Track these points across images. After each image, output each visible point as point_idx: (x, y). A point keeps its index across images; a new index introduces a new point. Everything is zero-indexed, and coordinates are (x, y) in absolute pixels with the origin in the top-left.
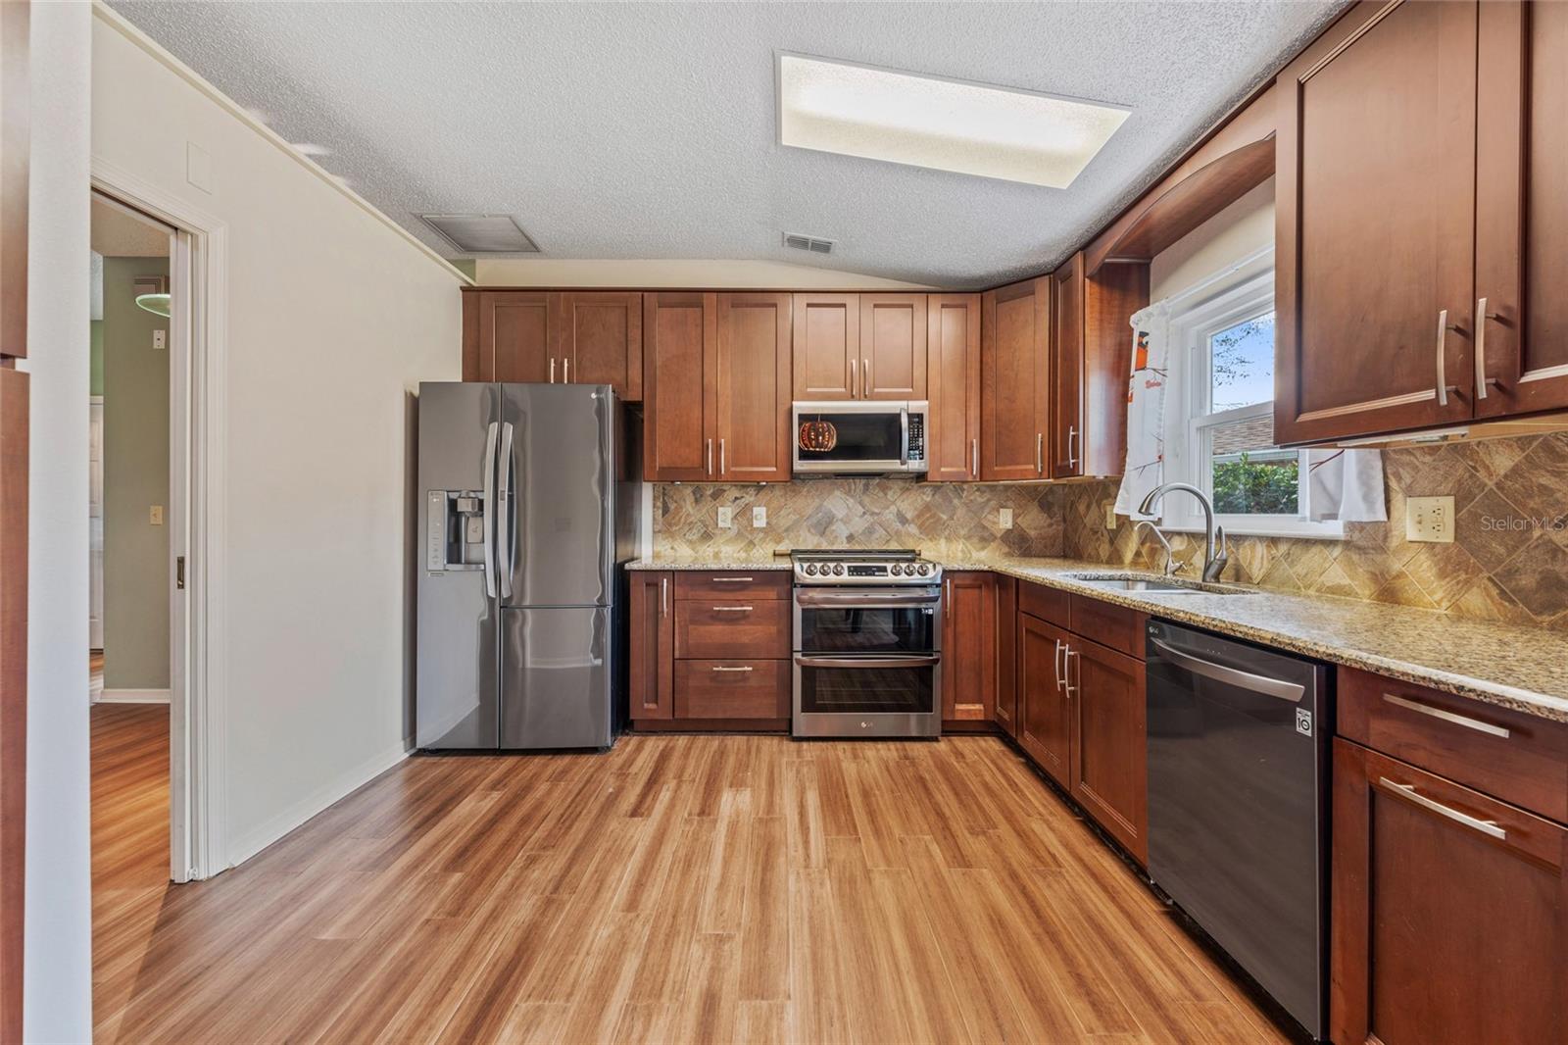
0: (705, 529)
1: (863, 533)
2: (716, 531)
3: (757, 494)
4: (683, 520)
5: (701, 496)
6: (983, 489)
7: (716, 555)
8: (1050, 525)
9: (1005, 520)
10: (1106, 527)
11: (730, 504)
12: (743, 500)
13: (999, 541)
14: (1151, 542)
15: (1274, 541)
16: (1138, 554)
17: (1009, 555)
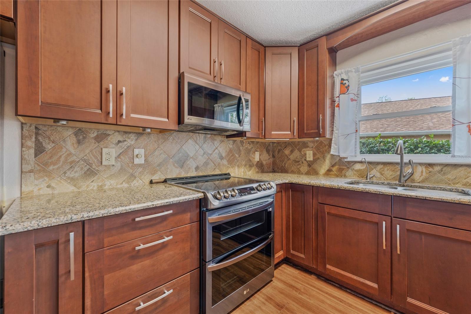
0: (88, 167)
1: (203, 165)
2: (100, 168)
3: (137, 140)
4: (62, 159)
5: (84, 138)
6: (250, 143)
7: (101, 189)
8: (269, 159)
9: (257, 157)
11: (114, 146)
12: (125, 143)
13: (255, 166)
14: (339, 165)
15: (431, 165)
16: (329, 170)
17: (258, 172)
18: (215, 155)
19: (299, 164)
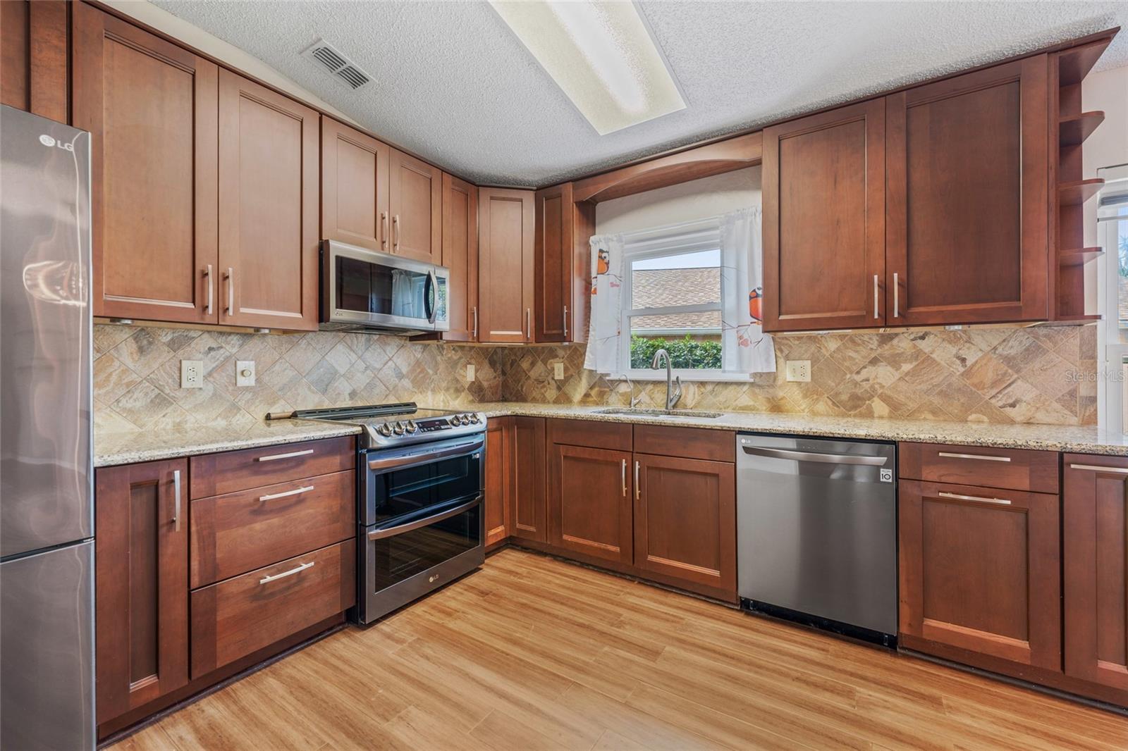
0: (157, 391)
1: (365, 387)
2: (179, 394)
3: (241, 346)
4: (114, 378)
5: (150, 343)
6: (457, 348)
7: (178, 428)
8: (495, 378)
9: (470, 374)
10: (553, 379)
11: (201, 356)
12: (222, 351)
13: (466, 391)
14: (600, 387)
15: (703, 384)
16: (587, 395)
17: (472, 402)
18: (388, 371)
19: (544, 386)
